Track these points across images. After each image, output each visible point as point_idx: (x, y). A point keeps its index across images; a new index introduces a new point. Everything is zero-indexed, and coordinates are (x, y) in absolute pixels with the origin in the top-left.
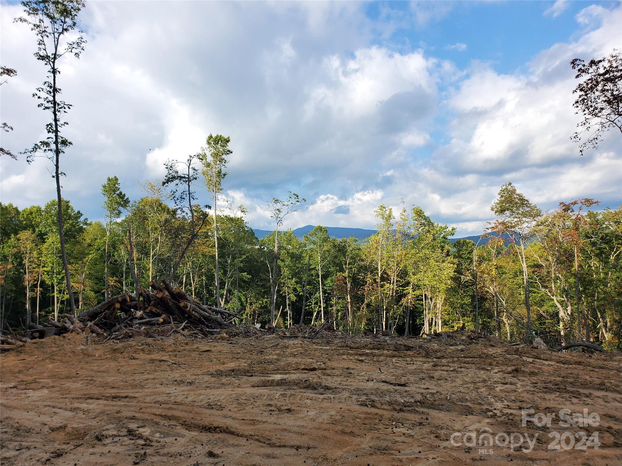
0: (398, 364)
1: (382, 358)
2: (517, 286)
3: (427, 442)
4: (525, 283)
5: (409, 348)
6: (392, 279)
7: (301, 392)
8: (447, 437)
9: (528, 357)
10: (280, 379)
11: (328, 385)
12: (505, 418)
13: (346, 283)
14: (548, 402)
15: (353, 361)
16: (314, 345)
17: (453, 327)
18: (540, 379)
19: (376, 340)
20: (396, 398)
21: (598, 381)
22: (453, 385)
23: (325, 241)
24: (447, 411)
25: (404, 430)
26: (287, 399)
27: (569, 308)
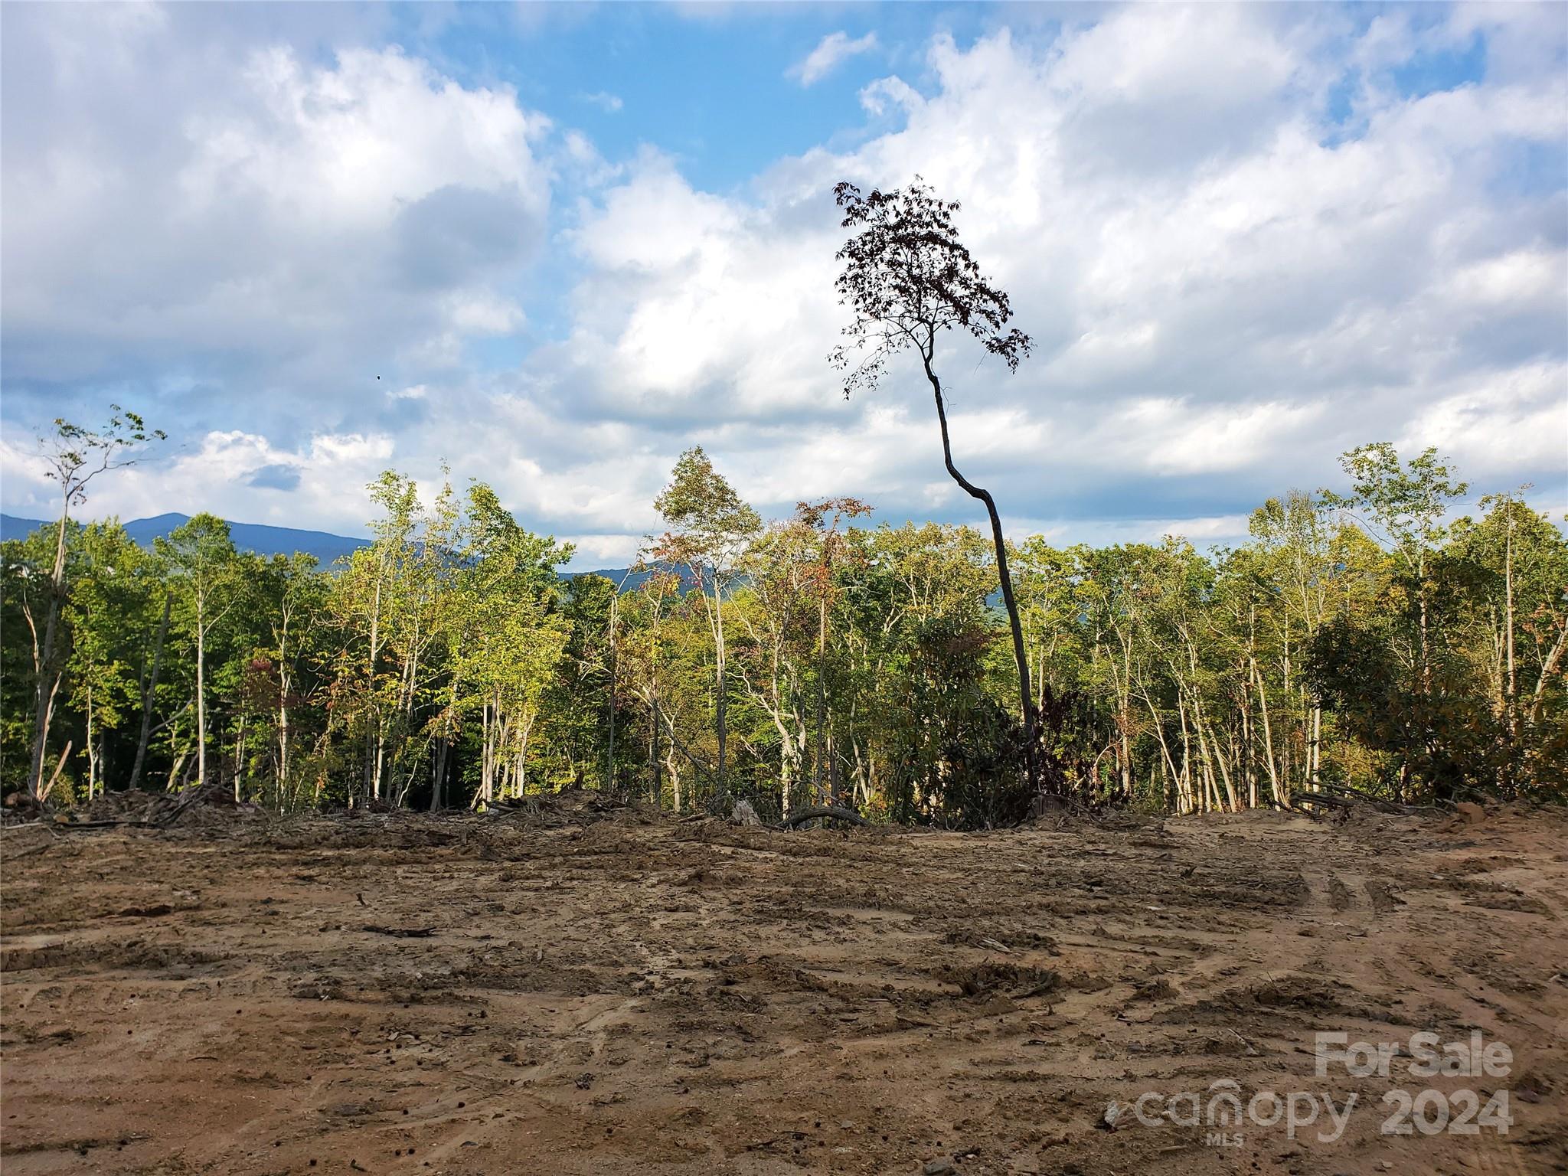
0: (409, 882)
1: (367, 868)
2: (701, 688)
3: (481, 1075)
4: (719, 679)
5: (441, 840)
6: (407, 666)
7: (113, 978)
8: (533, 1056)
9: (723, 845)
10: (41, 947)
11: (203, 950)
12: (672, 992)
13: (277, 678)
14: (764, 944)
15: (285, 881)
16: (169, 844)
17: (551, 785)
18: (749, 892)
19: (354, 822)
20: (400, 969)
21: (862, 889)
22: (552, 922)
23: (222, 560)
24: (536, 989)
25: (417, 1052)
26: (62, 1004)
27: (802, 736)
